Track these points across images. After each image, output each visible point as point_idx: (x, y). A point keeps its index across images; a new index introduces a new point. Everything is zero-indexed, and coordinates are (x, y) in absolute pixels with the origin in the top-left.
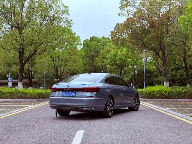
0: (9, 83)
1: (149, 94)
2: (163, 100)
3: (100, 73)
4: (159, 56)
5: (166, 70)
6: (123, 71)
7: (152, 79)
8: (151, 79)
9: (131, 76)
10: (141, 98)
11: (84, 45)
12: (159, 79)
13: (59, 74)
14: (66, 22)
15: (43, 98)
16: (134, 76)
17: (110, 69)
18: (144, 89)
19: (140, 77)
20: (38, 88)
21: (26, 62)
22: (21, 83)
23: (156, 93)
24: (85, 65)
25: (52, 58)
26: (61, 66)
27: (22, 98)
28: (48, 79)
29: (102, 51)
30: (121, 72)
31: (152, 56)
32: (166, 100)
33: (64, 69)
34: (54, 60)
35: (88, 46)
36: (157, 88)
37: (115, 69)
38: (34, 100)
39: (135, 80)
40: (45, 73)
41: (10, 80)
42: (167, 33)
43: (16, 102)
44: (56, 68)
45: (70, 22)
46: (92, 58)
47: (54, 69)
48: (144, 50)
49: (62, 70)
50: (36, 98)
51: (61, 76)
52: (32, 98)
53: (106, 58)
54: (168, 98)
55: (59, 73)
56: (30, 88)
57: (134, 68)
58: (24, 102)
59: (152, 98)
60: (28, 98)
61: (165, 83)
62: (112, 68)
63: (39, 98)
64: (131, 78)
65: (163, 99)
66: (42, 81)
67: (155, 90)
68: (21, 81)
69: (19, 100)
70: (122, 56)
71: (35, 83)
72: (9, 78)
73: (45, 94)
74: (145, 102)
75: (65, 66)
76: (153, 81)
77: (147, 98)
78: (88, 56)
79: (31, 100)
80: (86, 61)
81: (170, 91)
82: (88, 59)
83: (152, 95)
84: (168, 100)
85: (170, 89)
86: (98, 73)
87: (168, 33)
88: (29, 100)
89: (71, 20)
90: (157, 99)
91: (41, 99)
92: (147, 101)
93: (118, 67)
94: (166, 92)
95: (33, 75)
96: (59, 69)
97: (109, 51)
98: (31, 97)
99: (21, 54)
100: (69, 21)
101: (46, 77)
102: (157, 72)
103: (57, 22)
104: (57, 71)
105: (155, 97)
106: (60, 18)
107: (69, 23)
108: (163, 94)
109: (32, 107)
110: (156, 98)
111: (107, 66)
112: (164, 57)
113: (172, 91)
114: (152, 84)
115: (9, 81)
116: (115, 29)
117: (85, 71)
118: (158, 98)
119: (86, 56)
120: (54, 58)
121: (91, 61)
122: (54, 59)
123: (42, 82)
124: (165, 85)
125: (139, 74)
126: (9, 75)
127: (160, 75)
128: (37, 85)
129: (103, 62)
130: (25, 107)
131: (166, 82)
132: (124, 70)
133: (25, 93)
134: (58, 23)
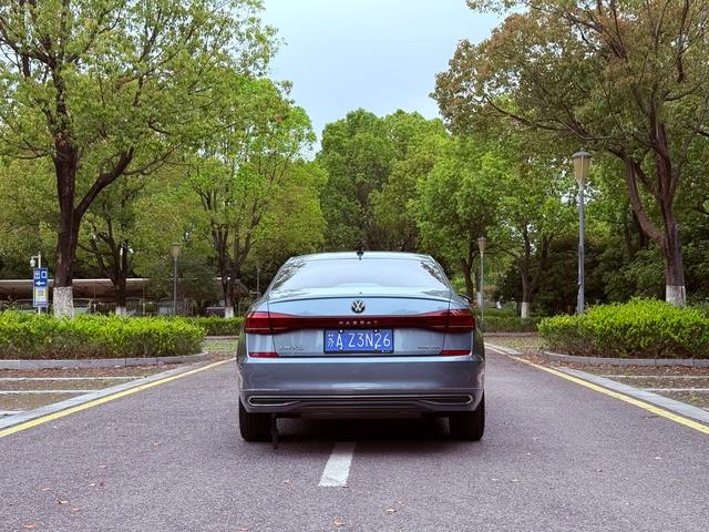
0: (37, 291)
1: (603, 337)
2: (666, 361)
3: (391, 250)
4: (643, 177)
5: (673, 235)
6: (481, 242)
7: (600, 276)
8: (595, 274)
9: (515, 263)
10: (571, 354)
11: (327, 145)
12: (628, 275)
13: (232, 256)
14: (249, 37)
15: (154, 355)
16: (525, 263)
17: (431, 236)
18: (581, 316)
19: (550, 267)
20: (153, 312)
21: (86, 204)
22: (69, 291)
23: (635, 334)
24: (333, 222)
25: (201, 194)
26: (236, 226)
27: (68, 355)
28: (190, 276)
29: (398, 166)
30: (474, 248)
31: (605, 181)
32: (679, 361)
33: (248, 239)
34: (209, 202)
35: (341, 150)
36: (637, 312)
37: (451, 234)
38: (118, 363)
39: (530, 279)
40: (176, 252)
41: (42, 280)
42: (677, 76)
43: (42, 372)
44: (220, 233)
45: (269, 38)
46: (361, 194)
47: (210, 236)
48: (579, 150)
49: (242, 243)
50: (127, 356)
51: (238, 265)
52: (109, 355)
53: (414, 195)
54: (689, 356)
55: (231, 253)
56: (118, 311)
57: (525, 233)
58: (71, 372)
59: (616, 356)
60: (95, 355)
61: (669, 290)
62: (441, 232)
63: (139, 354)
64: (514, 271)
65: (663, 357)
66: (165, 283)
67: (628, 320)
68: (68, 283)
69: (53, 363)
70: (480, 187)
71: (138, 292)
72: (36, 274)
73: (165, 336)
74: (592, 372)
75: (255, 223)
76: (604, 285)
77: (594, 353)
78: (341, 188)
79: (105, 362)
80: (337, 206)
81: (696, 324)
82: (345, 199)
83: (618, 341)
84: (689, 362)
85: (693, 315)
86: (382, 250)
87: (682, 76)
88: (94, 362)
89: (270, 31)
90: (639, 357)
91: (145, 359)
92: (598, 370)
93: (462, 229)
94: (678, 328)
95: (132, 258)
96: (231, 239)
97: (428, 166)
98: (105, 351)
99: (66, 170)
100: (263, 31)
101: (179, 270)
102: (617, 246)
103: (211, 39)
104: (222, 246)
105: (629, 350)
106: (226, 22)
107: (260, 38)
108: (668, 336)
109: (90, 399)
110: (632, 356)
111: (420, 225)
112: (664, 179)
113: (703, 326)
114: (597, 295)
115: (39, 283)
116: (453, 64)
117: (332, 246)
118: (644, 354)
119: (338, 188)
120: (209, 195)
121: (356, 207)
122: (212, 200)
123: (165, 288)
124: (668, 299)
125: (545, 253)
126: (36, 260)
127: (633, 258)
128: (148, 299)
129: (402, 208)
130: (60, 398)
131: (676, 284)
132: (489, 240)
133: (78, 332)
134: (216, 40)
